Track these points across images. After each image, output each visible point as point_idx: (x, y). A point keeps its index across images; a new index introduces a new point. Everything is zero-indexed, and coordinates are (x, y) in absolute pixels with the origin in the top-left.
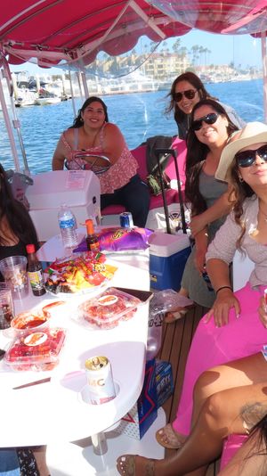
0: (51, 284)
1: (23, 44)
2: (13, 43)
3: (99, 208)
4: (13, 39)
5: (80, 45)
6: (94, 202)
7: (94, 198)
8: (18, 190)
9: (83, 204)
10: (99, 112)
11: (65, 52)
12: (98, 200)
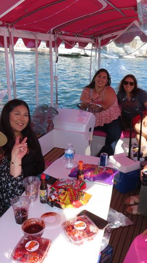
0: (50, 200)
1: (69, 33)
2: (63, 32)
3: (92, 134)
4: (63, 31)
5: (101, 35)
6: (90, 131)
7: (90, 129)
8: (49, 118)
9: (83, 131)
10: (104, 78)
11: (92, 38)
12: (92, 130)
